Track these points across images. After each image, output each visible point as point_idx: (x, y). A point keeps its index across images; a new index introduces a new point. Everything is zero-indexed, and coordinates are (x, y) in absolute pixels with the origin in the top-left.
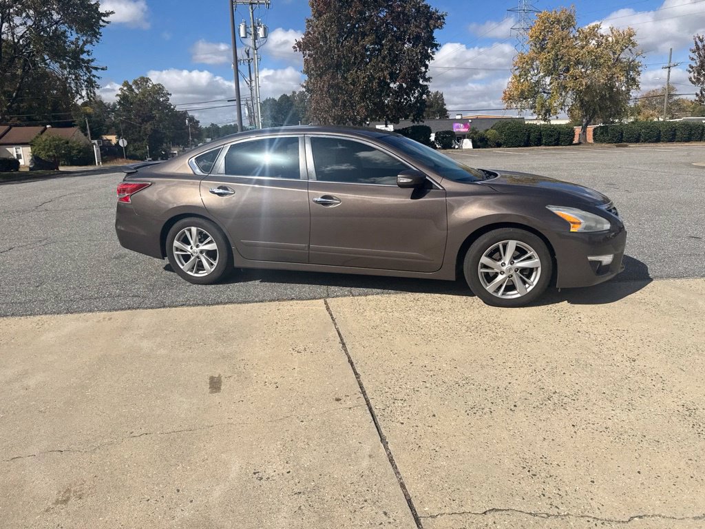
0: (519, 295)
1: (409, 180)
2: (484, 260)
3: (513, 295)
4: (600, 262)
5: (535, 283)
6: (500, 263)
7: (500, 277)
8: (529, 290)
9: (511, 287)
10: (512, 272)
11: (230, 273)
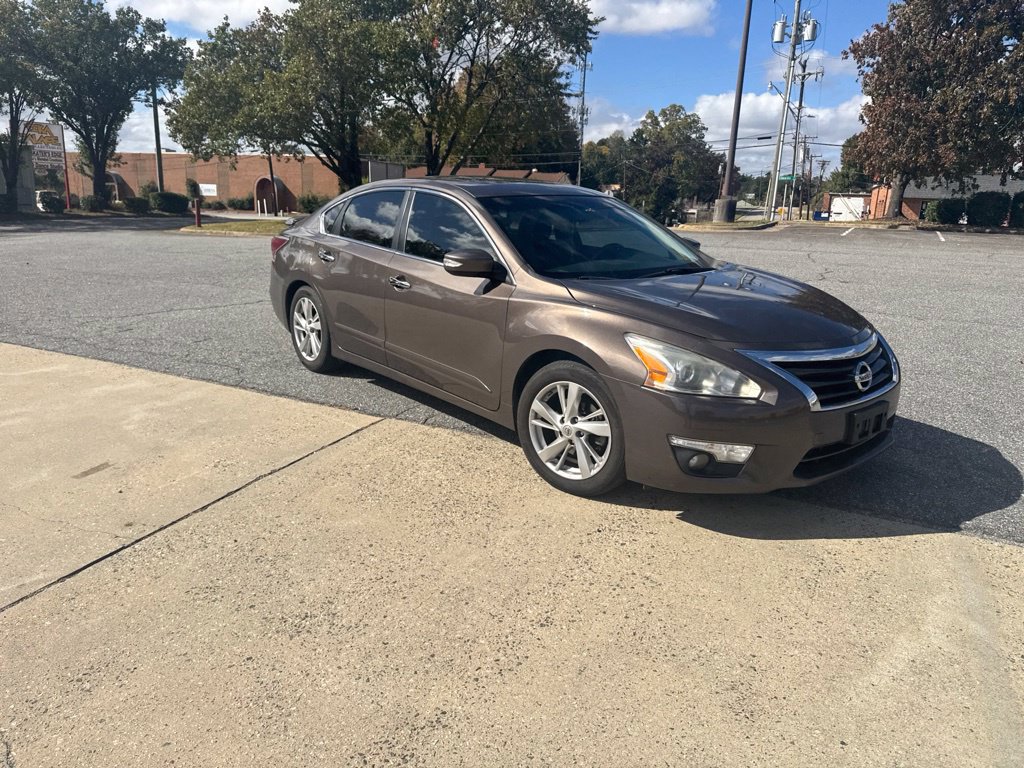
0: (579, 477)
1: (459, 265)
2: (537, 406)
3: (572, 474)
4: (711, 456)
5: (602, 464)
6: (559, 417)
7: (559, 440)
8: (594, 472)
9: (571, 461)
10: (573, 436)
11: (331, 365)
